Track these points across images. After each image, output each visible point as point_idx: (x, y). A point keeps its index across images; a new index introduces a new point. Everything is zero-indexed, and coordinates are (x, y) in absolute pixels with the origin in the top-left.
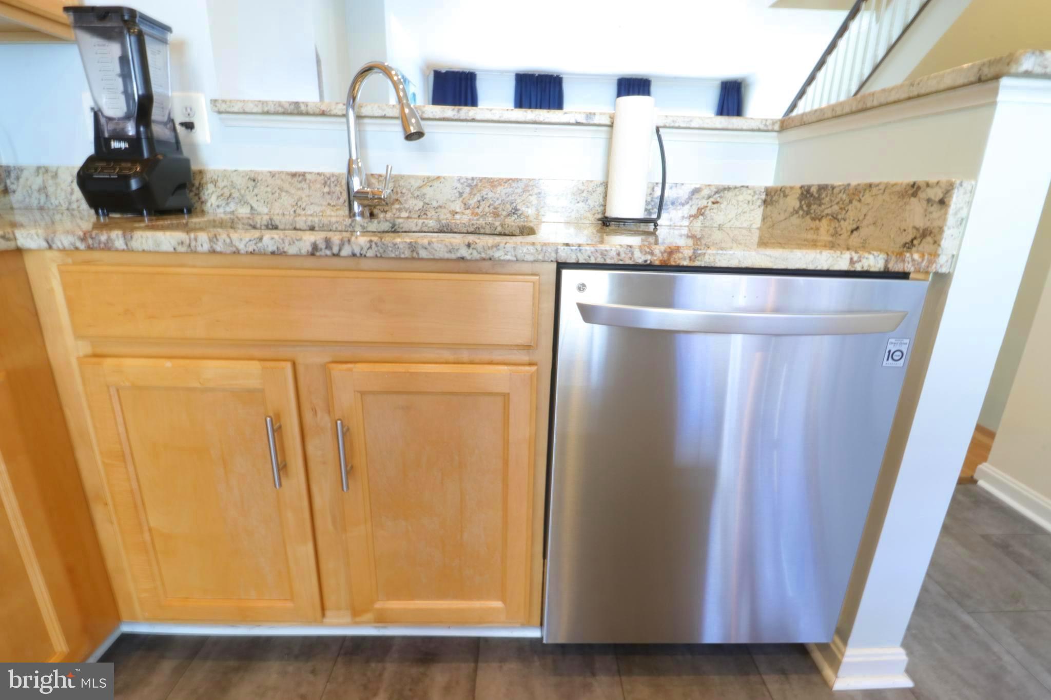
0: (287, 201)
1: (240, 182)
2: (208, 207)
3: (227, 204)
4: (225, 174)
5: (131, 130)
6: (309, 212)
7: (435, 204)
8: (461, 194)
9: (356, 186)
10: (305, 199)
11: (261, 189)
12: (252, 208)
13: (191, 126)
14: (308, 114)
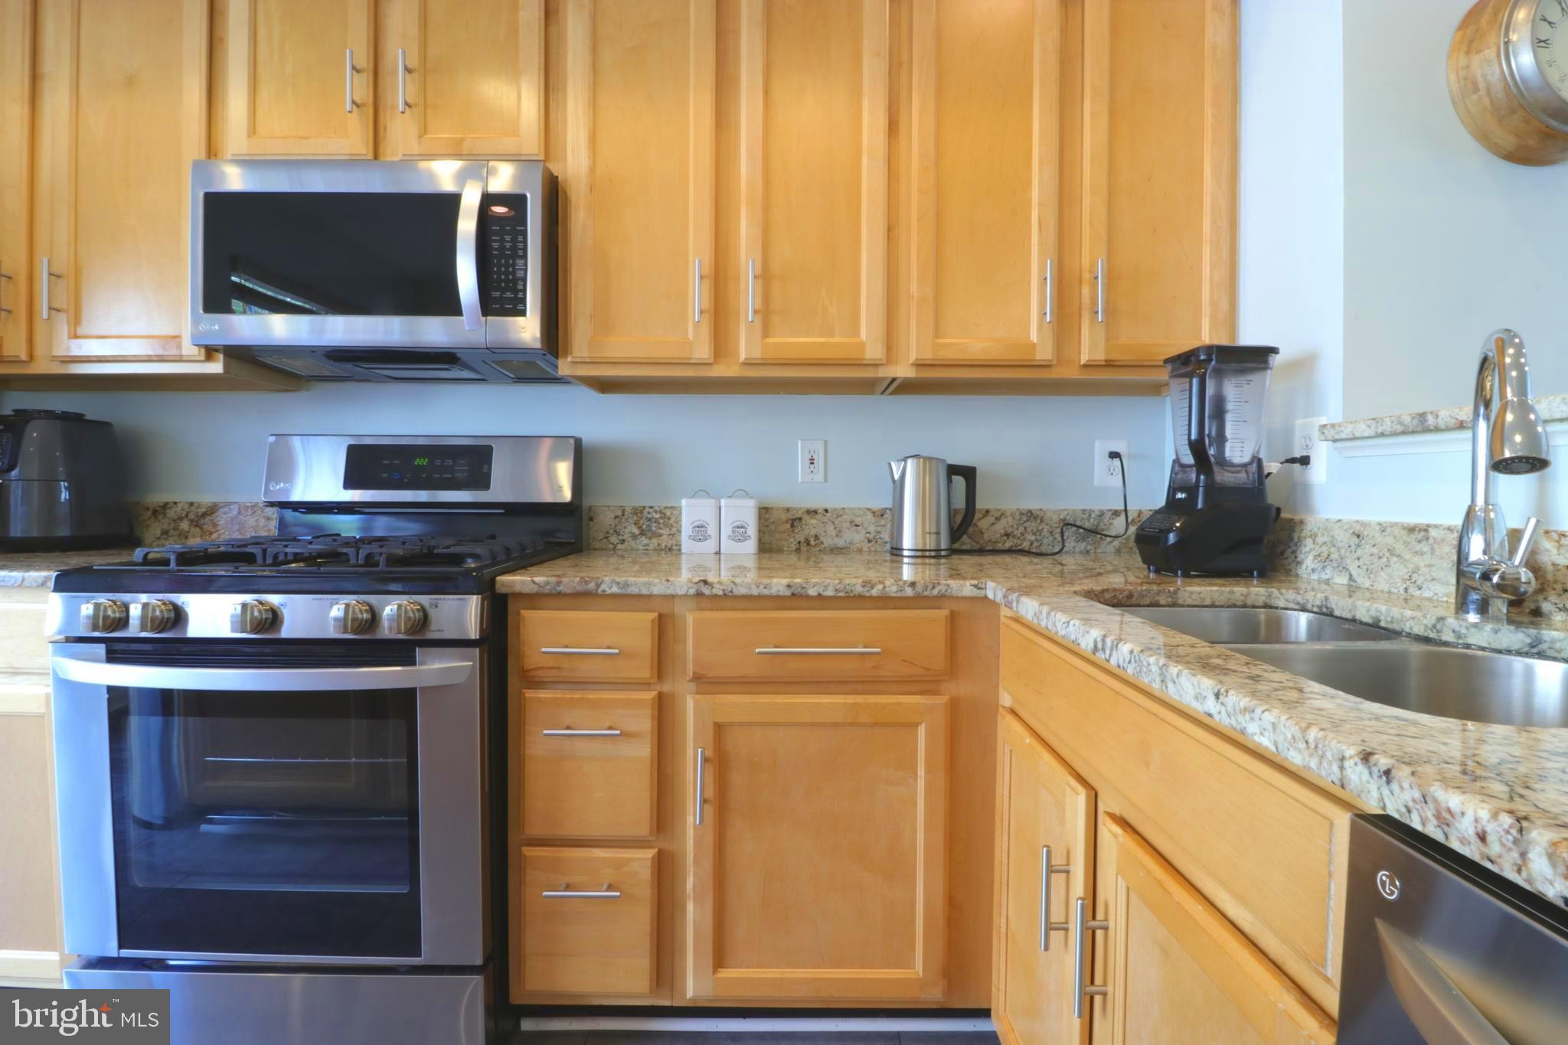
0: (1399, 570)
1: (1343, 537)
2: (1302, 571)
3: (1324, 568)
4: (1326, 526)
6: (1427, 594)
9: (1477, 552)
10: (1424, 570)
11: (1367, 549)
13: (1305, 461)
14: (1437, 429)
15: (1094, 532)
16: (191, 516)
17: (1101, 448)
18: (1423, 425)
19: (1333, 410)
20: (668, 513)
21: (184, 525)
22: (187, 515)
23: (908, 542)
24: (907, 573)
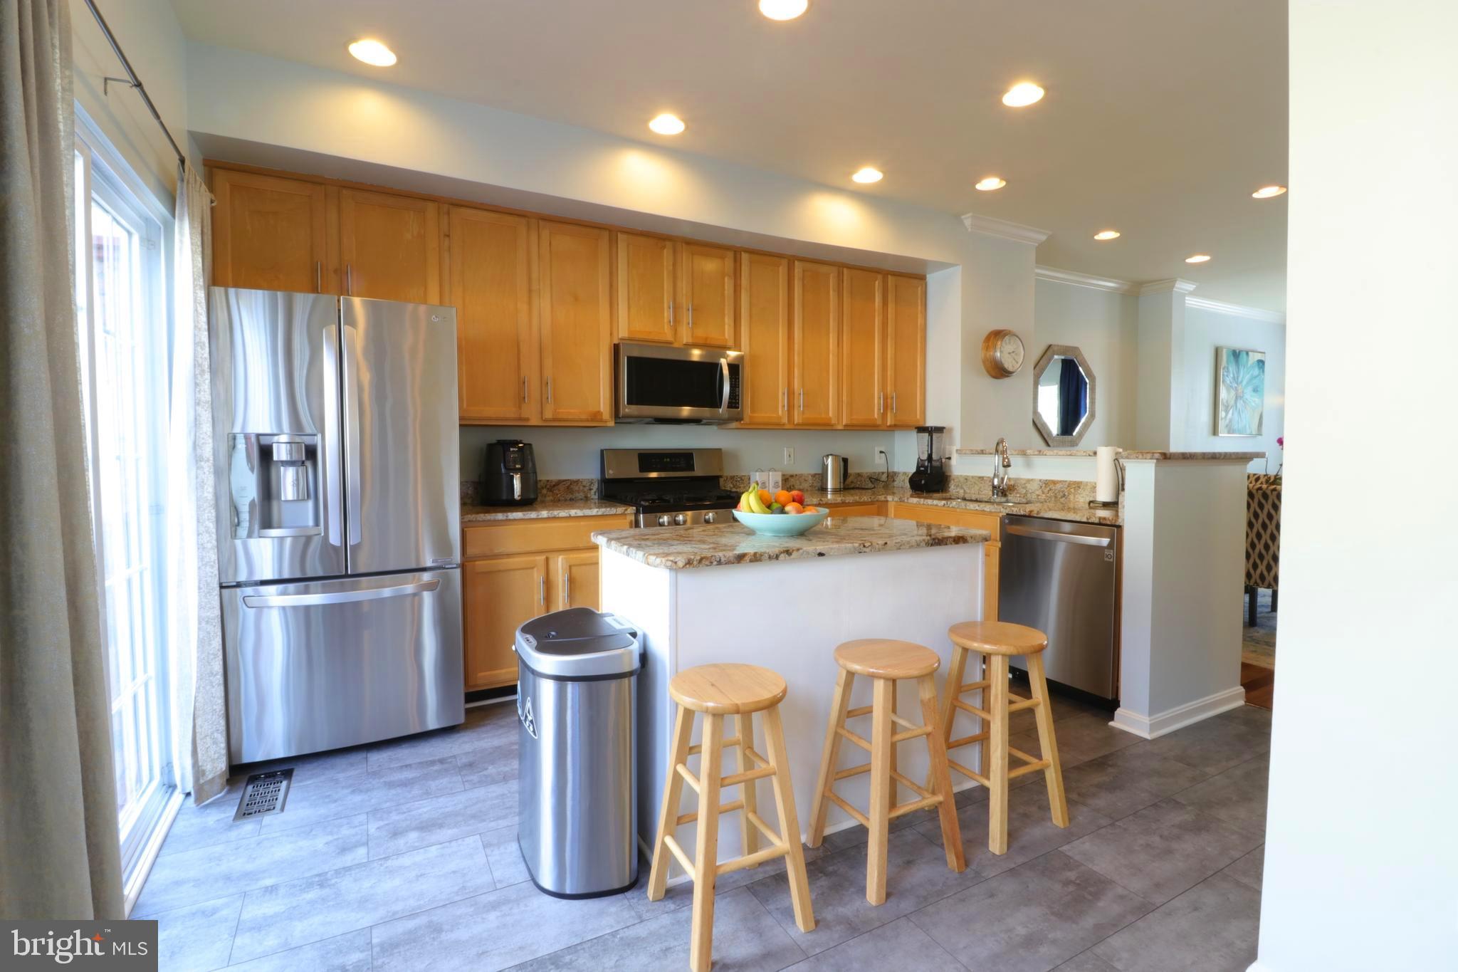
0: (977, 488)
1: (962, 480)
2: (950, 489)
4: (957, 477)
5: (926, 464)
6: (983, 493)
7: (1030, 491)
8: (1041, 487)
9: (996, 482)
11: (969, 483)
12: (964, 491)
13: (950, 458)
14: (986, 454)
15: (877, 480)
16: (548, 487)
17: (877, 449)
18: (982, 452)
19: (957, 445)
20: (743, 478)
21: (544, 491)
22: (546, 486)
23: (830, 486)
24: (829, 496)
